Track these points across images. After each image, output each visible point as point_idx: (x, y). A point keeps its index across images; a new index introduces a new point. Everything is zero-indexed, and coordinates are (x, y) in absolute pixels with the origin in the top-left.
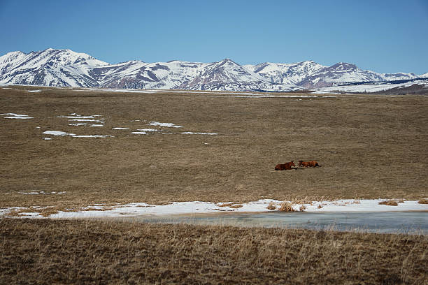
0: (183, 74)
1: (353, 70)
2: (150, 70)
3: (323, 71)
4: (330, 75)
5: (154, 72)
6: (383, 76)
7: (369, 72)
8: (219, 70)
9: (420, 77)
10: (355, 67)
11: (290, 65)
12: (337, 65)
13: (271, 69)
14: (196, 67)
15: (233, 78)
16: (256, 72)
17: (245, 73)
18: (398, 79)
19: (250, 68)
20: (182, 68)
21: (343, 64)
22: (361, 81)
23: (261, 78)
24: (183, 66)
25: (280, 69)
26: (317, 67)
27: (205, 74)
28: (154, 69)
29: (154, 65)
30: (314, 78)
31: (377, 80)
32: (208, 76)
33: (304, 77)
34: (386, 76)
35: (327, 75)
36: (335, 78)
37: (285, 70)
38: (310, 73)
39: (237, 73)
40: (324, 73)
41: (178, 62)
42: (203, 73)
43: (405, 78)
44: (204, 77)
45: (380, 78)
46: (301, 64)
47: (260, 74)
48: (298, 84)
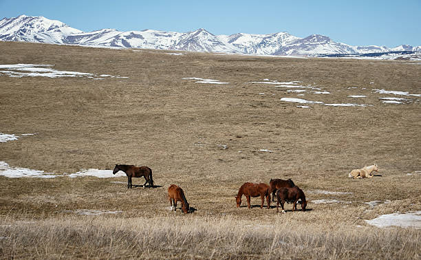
0: (157, 43)
1: (327, 42)
2: (125, 38)
3: (297, 42)
4: (304, 47)
5: (128, 41)
6: (355, 48)
7: (342, 44)
8: (193, 40)
9: (392, 50)
10: (328, 39)
11: (264, 36)
12: (311, 37)
13: (246, 40)
14: (170, 36)
15: (207, 48)
16: (229, 42)
17: (219, 43)
18: (370, 52)
19: (224, 38)
20: (157, 37)
21: (317, 36)
22: (334, 53)
23: (236, 48)
24: (157, 35)
25: (253, 40)
26: (291, 38)
27: (179, 44)
28: (128, 37)
29: (128, 33)
30: (287, 49)
31: (349, 52)
32: (182, 46)
33: (277, 48)
34: (359, 48)
35: (300, 46)
36: (308, 50)
37: (259, 41)
38: (284, 44)
39: (211, 43)
40: (298, 45)
41: (153, 31)
42: (177, 43)
43: (377, 51)
44: (178, 47)
45: (352, 50)
46: (275, 35)
47: (234, 45)
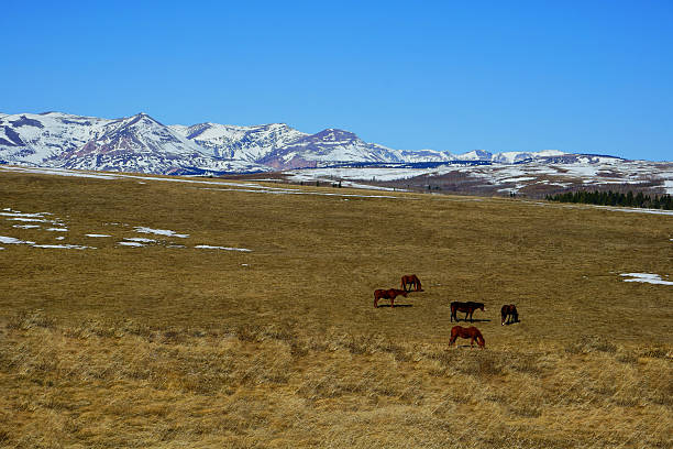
0: (66, 136)
1: (351, 142)
2: (10, 126)
3: (301, 141)
4: (313, 148)
5: (17, 130)
6: (398, 154)
7: (377, 145)
8: (127, 132)
9: (459, 158)
10: (353, 137)
11: (247, 129)
12: (325, 133)
13: (215, 134)
14: (88, 124)
15: (150, 146)
16: (189, 138)
17: (171, 139)
18: (423, 160)
19: (180, 131)
20: (65, 125)
21: (335, 131)
22: (364, 160)
23: (200, 148)
24: (67, 122)
25: (229, 135)
26: (292, 134)
27: (104, 138)
28: (16, 124)
29: (16, 118)
30: (286, 152)
31: (388, 160)
32: (109, 141)
33: (269, 150)
34: (405, 153)
35: (307, 148)
36: (321, 154)
37: (239, 136)
38: (280, 144)
39: (157, 138)
40: (303, 145)
41: (59, 115)
42: (100, 136)
43: (434, 159)
44: (102, 143)
45: (393, 156)
46: (265, 128)
47: (196, 141)
48: (261, 161)
